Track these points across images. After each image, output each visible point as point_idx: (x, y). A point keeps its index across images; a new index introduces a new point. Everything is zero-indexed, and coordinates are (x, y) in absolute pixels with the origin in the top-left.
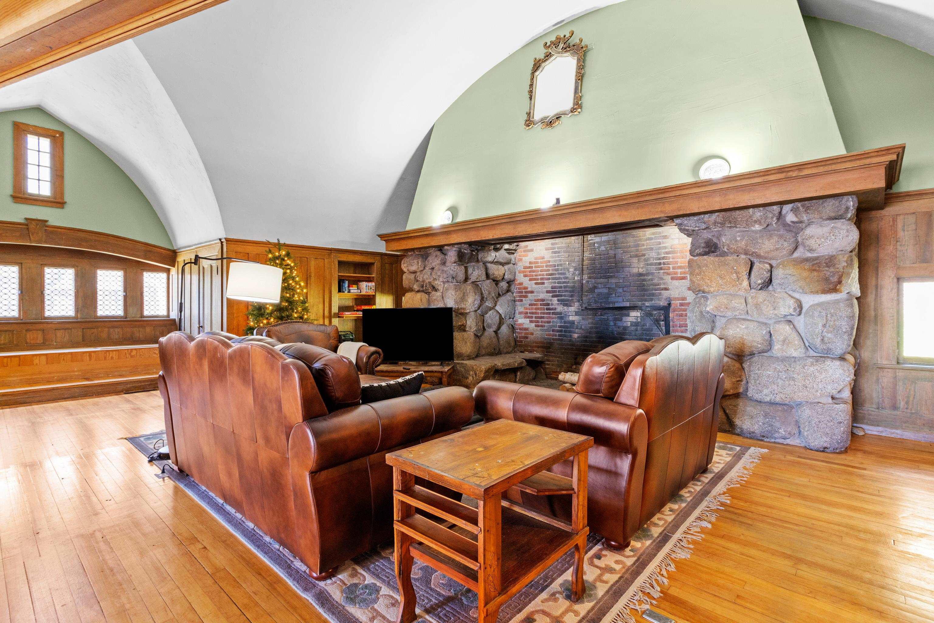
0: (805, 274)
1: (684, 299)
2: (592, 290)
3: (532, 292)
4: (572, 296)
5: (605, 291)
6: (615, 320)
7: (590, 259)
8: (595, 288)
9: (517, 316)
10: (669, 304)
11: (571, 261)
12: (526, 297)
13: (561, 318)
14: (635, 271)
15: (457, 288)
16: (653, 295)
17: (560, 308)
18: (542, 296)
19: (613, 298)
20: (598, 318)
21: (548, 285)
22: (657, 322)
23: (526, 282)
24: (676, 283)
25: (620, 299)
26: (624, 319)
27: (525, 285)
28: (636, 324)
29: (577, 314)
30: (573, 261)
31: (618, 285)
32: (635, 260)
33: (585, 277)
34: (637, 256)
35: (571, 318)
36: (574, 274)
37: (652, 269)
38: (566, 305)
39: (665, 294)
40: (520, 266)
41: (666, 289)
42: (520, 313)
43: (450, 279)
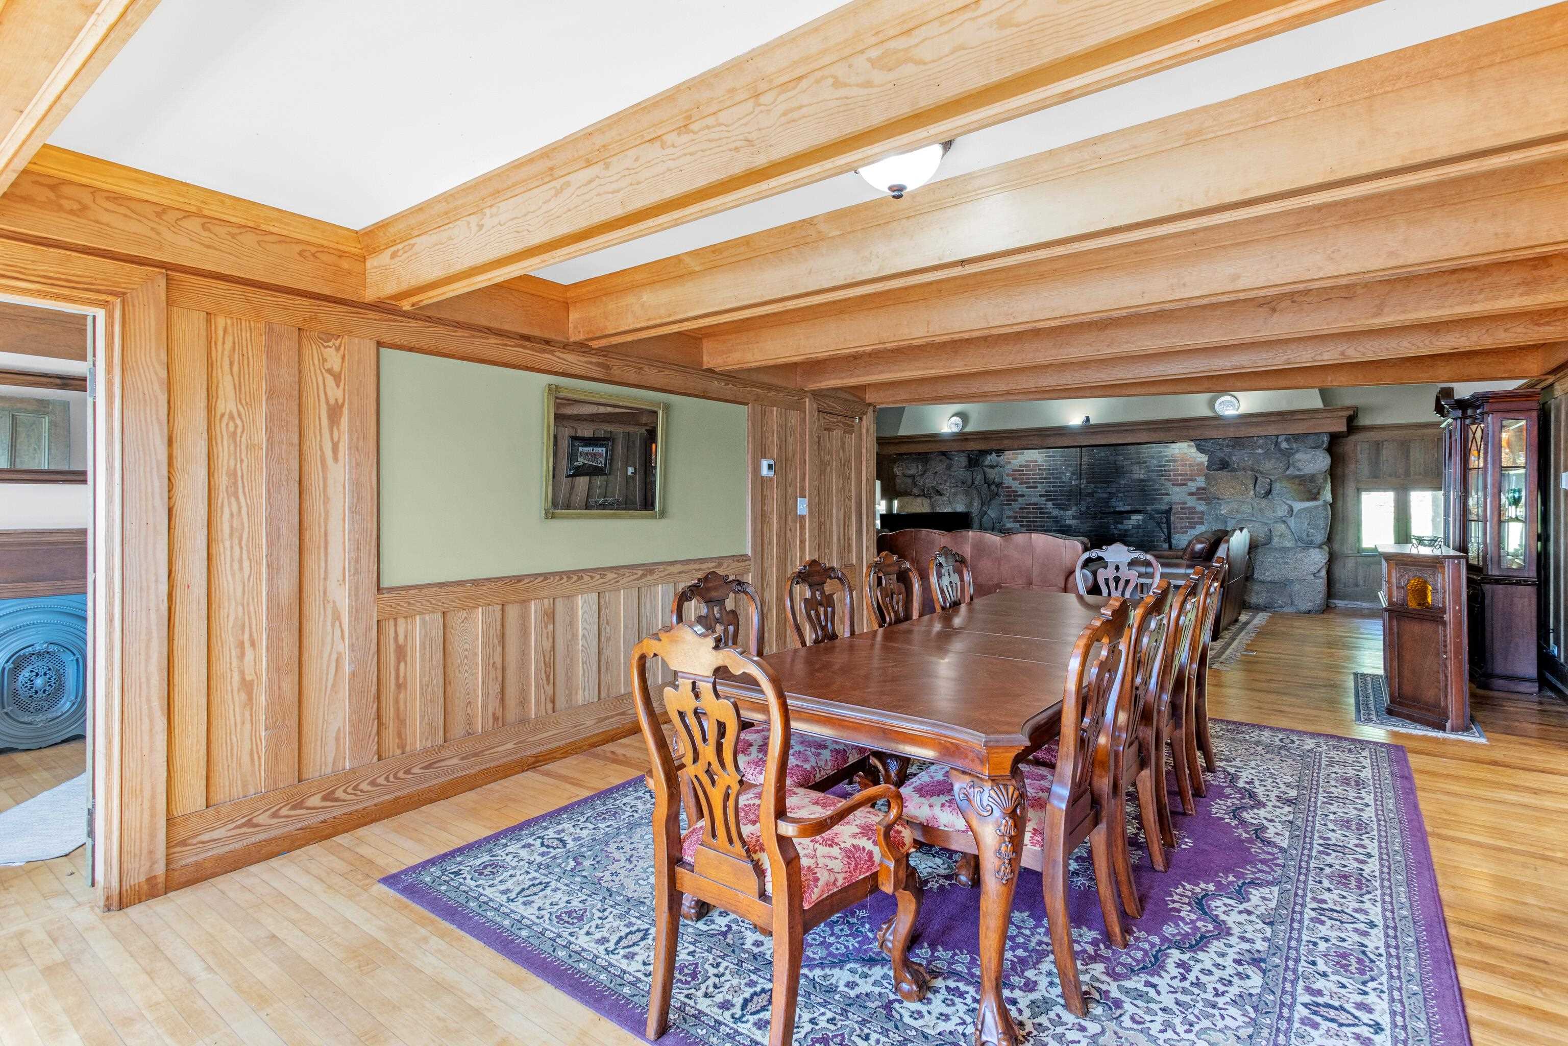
0: (1296, 487)
1: (1185, 503)
2: (1091, 495)
3: (1023, 496)
4: (1069, 500)
5: (1105, 496)
6: (1116, 523)
7: (1089, 464)
8: (1095, 492)
9: (1005, 520)
10: (1171, 509)
11: (1067, 466)
12: (1015, 500)
13: (1057, 522)
14: (1136, 476)
15: (966, 493)
16: (1155, 499)
17: (1055, 512)
18: (1034, 500)
19: (1114, 502)
20: (1097, 522)
21: (1041, 489)
22: (1159, 524)
23: (1015, 485)
24: (1177, 489)
25: (1121, 504)
26: (1125, 522)
27: (1014, 488)
28: (1138, 527)
29: (1074, 517)
30: (1070, 466)
31: (1118, 491)
32: (1136, 467)
33: (1084, 482)
34: (1138, 463)
35: (1068, 522)
36: (1071, 478)
37: (1154, 475)
38: (1063, 509)
39: (1166, 499)
40: (1008, 469)
41: (1167, 494)
42: (1008, 517)
43: (960, 484)
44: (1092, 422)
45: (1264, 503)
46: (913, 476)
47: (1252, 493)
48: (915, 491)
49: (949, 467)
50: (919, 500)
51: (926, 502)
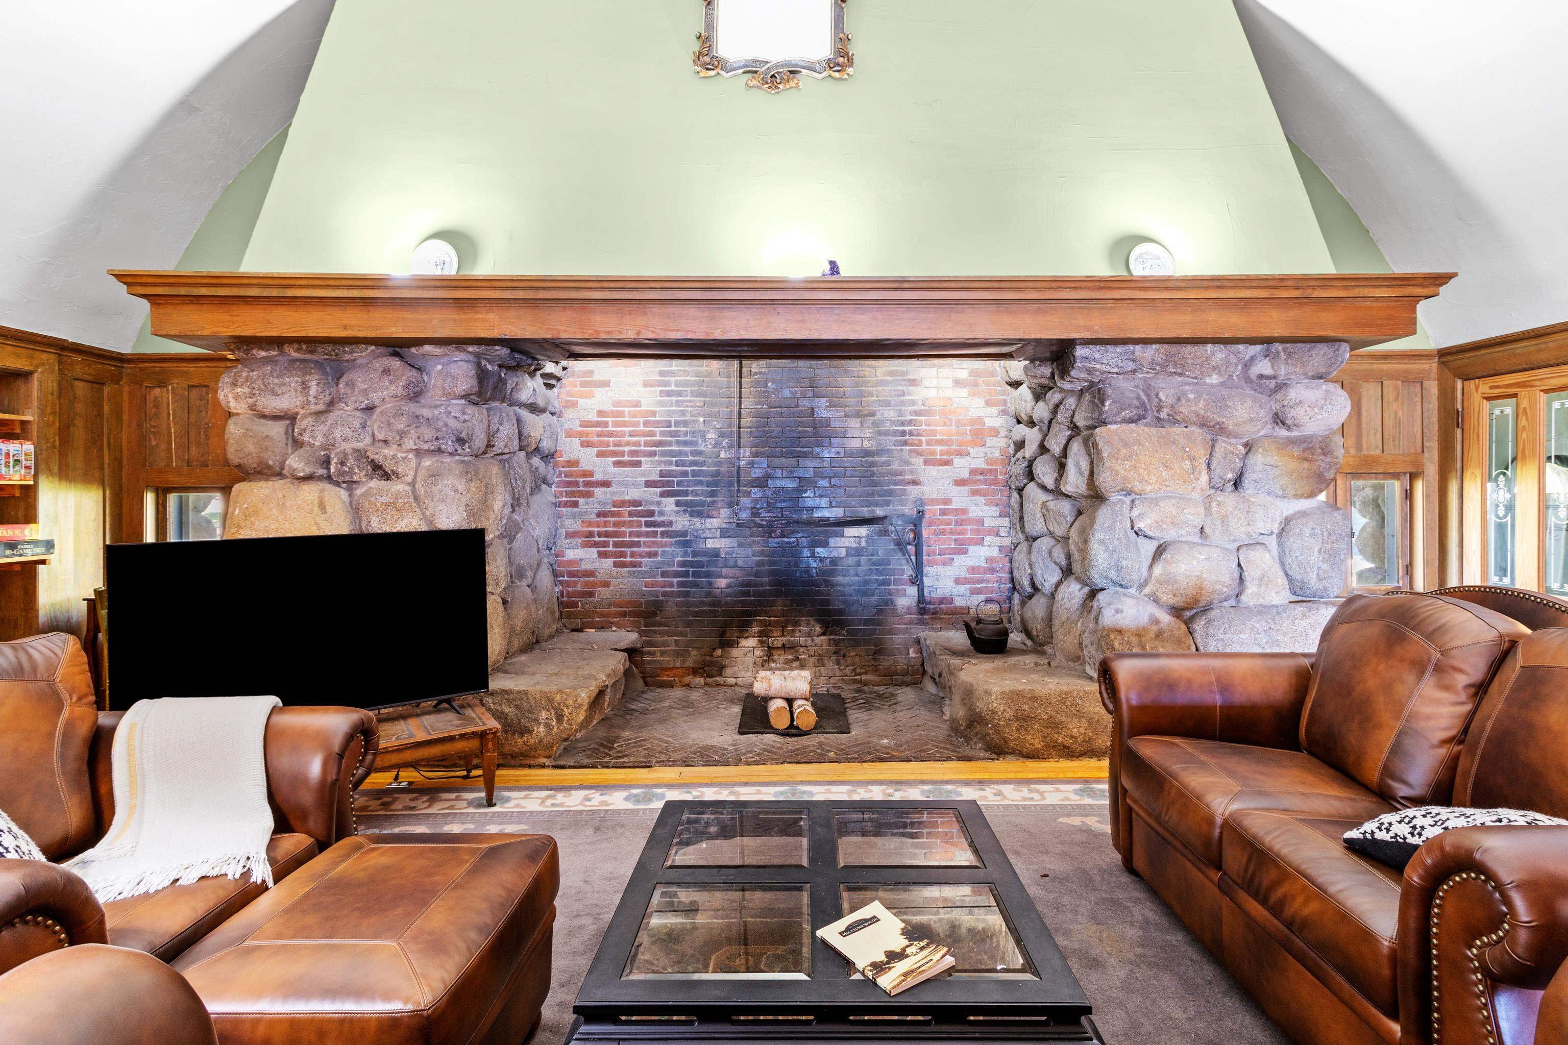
0: (1293, 465)
1: (947, 501)
2: (761, 483)
3: (606, 484)
4: (713, 494)
5: (790, 484)
6: (814, 545)
7: (758, 415)
8: (768, 476)
9: (563, 542)
10: (921, 513)
11: (709, 416)
12: (589, 495)
13: (686, 544)
14: (855, 444)
15: (469, 473)
16: (891, 493)
17: (682, 522)
18: (634, 494)
19: (809, 499)
20: (773, 542)
21: (650, 468)
22: (900, 545)
23: (588, 459)
24: (933, 471)
25: (824, 502)
26: (832, 541)
27: (585, 466)
28: (857, 552)
29: (724, 533)
30: (716, 416)
31: (819, 473)
32: (854, 423)
33: (746, 452)
34: (858, 415)
35: (711, 544)
36: (717, 445)
37: (889, 442)
38: (699, 515)
39: (913, 491)
40: (572, 419)
41: (915, 483)
42: (571, 535)
43: (449, 446)
44: (846, 271)
45: (1229, 499)
46: (290, 418)
47: (1204, 478)
48: (296, 463)
49: (415, 394)
50: (310, 491)
51: (336, 497)
